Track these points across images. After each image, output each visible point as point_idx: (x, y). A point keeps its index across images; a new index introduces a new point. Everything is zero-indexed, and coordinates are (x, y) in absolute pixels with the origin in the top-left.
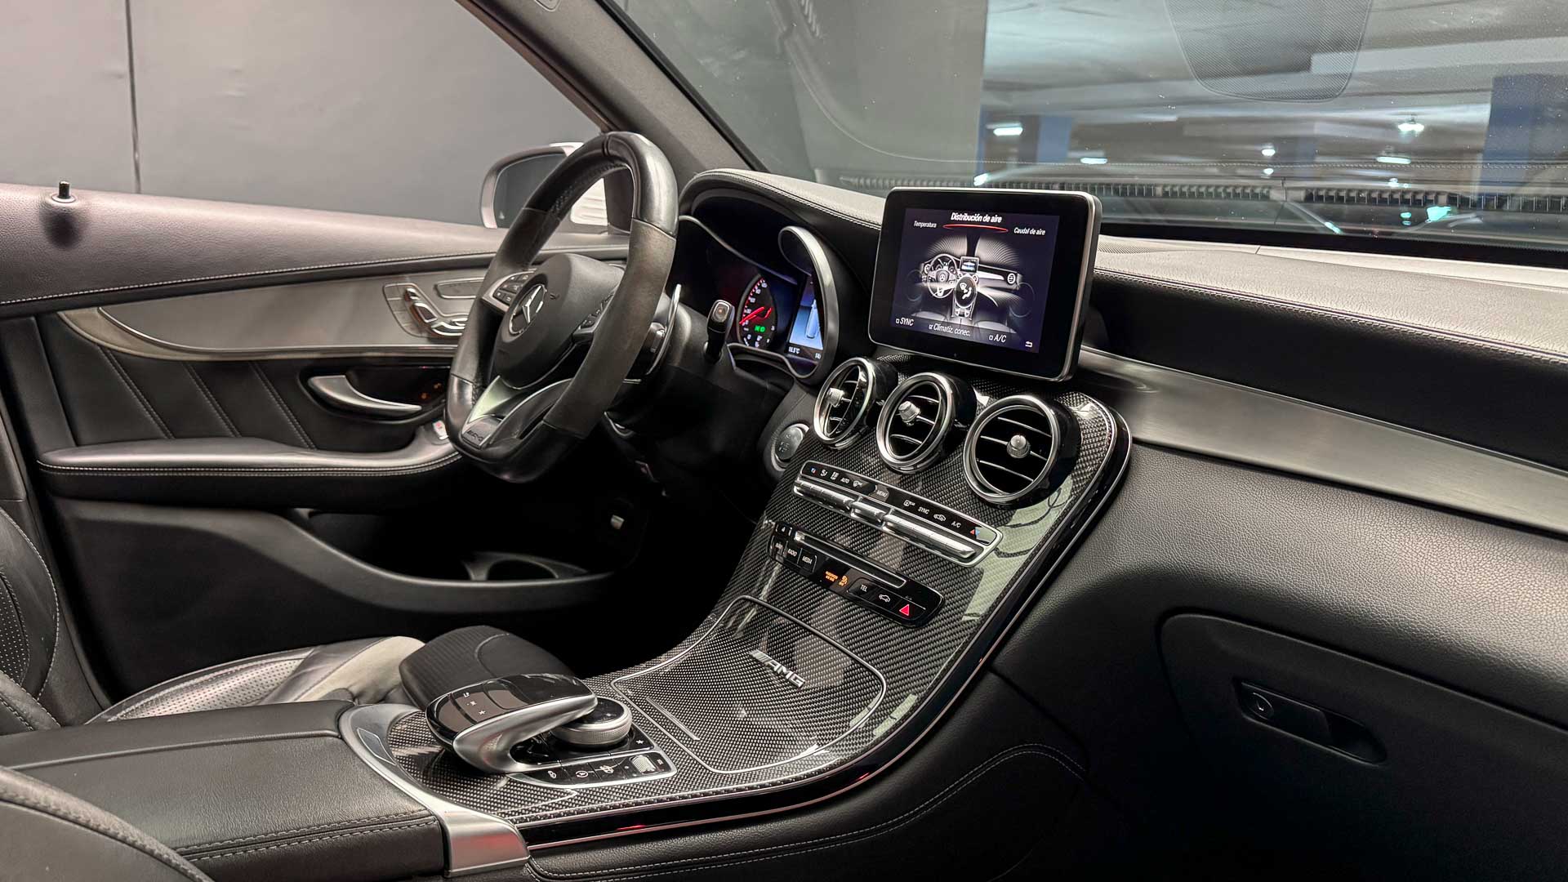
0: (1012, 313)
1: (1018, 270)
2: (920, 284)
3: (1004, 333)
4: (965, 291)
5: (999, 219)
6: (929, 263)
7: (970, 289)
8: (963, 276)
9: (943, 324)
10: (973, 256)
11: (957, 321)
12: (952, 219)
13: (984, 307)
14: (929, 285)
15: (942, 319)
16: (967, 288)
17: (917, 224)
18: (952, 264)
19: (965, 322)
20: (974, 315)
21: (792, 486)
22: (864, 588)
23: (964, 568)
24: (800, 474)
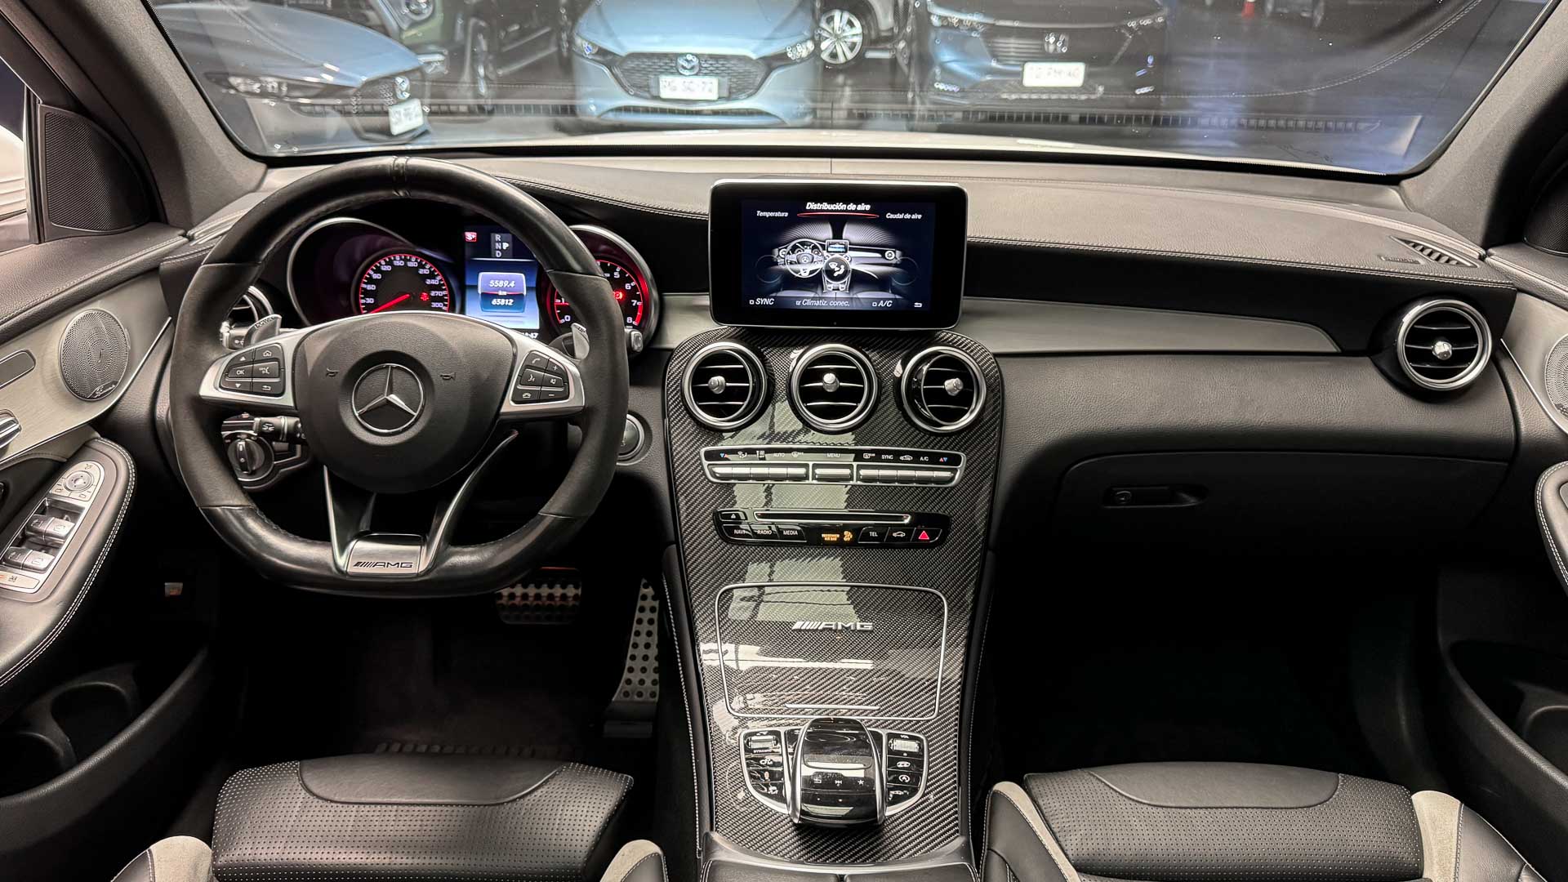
0: (895, 283)
1: (895, 247)
2: (777, 267)
3: (889, 299)
4: (837, 269)
5: (868, 207)
6: (786, 248)
7: (842, 267)
8: (831, 257)
9: (813, 298)
10: (842, 239)
11: (832, 295)
12: (807, 208)
13: (859, 280)
14: (788, 267)
15: (812, 295)
16: (839, 266)
17: (760, 213)
18: (815, 247)
19: (839, 295)
20: (851, 288)
21: (701, 476)
22: (873, 534)
23: (946, 488)
24: (706, 463)
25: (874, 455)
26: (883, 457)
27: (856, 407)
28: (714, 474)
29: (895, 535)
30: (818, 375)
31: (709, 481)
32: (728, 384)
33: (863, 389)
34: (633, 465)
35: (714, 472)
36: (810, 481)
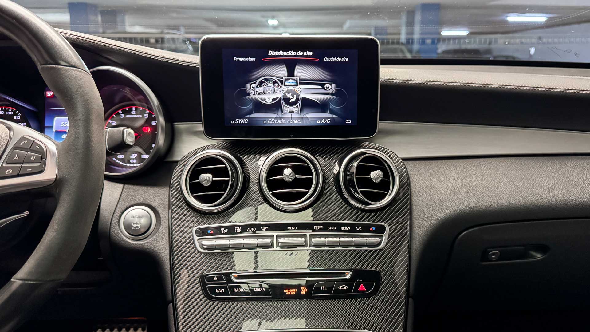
0: (332, 106)
1: (331, 81)
2: (249, 97)
3: (329, 118)
4: (291, 97)
5: (311, 54)
6: (255, 83)
7: (295, 96)
8: (287, 89)
9: (276, 118)
10: (293, 76)
11: (289, 115)
12: (269, 54)
13: (307, 104)
14: (257, 97)
15: (274, 116)
16: (293, 95)
17: (236, 59)
18: (275, 82)
19: (294, 115)
20: (301, 110)
21: (193, 248)
22: (324, 288)
23: (376, 250)
24: (196, 238)
25: (322, 227)
26: (329, 228)
27: (308, 192)
28: (202, 246)
29: (340, 288)
30: (280, 171)
31: (198, 252)
32: (214, 179)
33: (312, 179)
34: (145, 244)
35: (202, 245)
36: (275, 248)
